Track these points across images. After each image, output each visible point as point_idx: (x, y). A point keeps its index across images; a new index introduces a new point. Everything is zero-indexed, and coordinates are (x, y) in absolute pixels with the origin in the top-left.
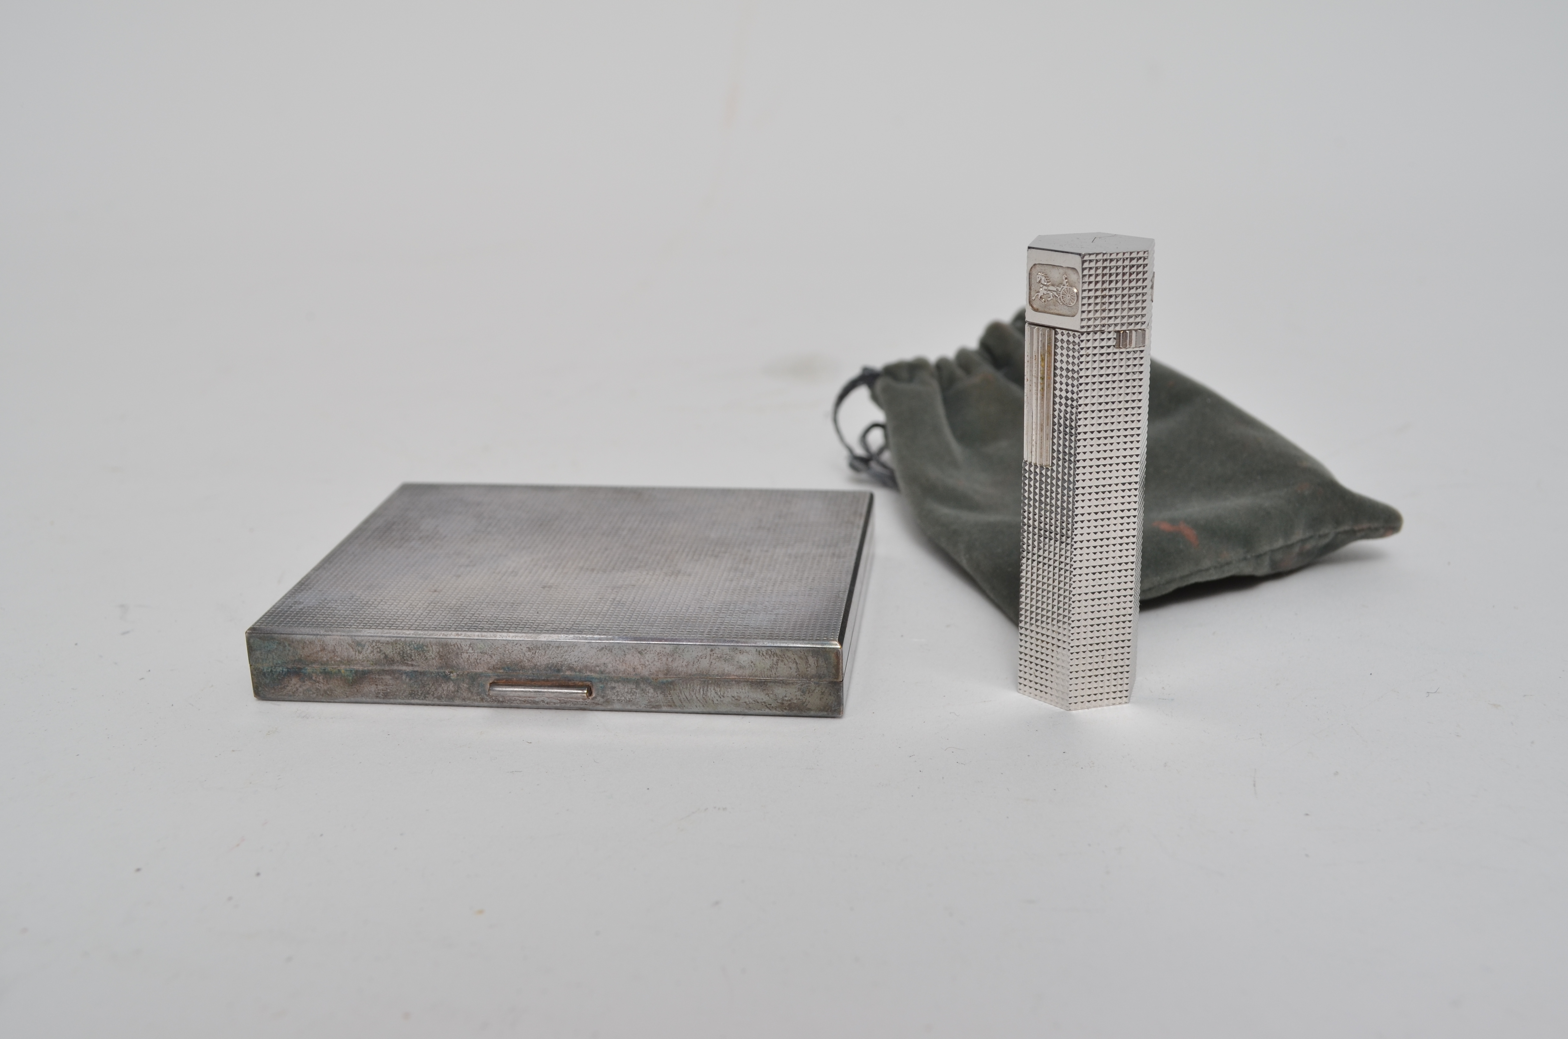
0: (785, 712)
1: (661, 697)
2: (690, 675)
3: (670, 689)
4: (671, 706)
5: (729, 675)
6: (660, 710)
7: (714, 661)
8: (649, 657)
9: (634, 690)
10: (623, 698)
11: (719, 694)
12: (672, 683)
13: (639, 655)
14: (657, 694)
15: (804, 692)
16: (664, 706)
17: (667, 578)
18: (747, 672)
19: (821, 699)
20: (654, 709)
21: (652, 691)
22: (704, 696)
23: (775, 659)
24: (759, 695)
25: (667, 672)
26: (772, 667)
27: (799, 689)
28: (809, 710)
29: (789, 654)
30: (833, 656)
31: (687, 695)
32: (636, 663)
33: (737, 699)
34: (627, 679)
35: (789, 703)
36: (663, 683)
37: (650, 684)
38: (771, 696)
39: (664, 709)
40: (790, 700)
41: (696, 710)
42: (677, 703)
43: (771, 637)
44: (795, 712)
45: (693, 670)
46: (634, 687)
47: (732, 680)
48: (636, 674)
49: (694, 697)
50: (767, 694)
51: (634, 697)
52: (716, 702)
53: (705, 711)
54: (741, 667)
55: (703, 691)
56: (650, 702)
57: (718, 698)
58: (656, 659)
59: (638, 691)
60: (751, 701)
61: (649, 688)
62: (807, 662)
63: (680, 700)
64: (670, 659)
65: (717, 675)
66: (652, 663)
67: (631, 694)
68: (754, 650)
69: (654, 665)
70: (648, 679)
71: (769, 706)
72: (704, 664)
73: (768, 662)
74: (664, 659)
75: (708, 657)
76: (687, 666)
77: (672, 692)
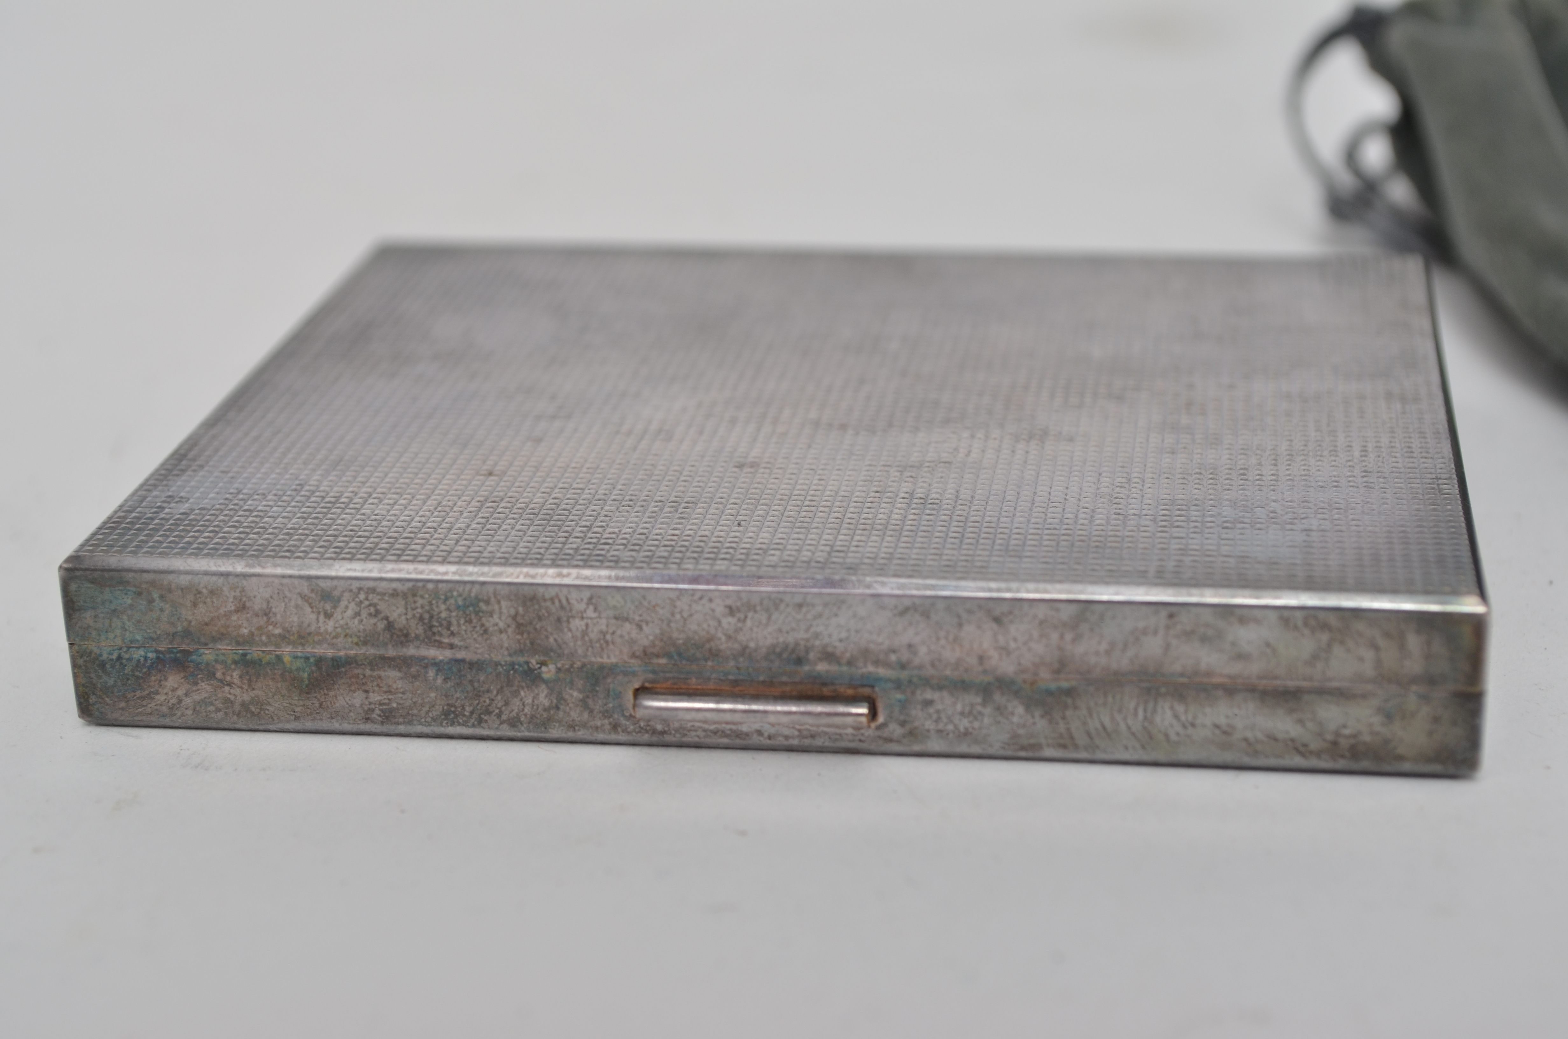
0: (1341, 764)
1: (1041, 724)
2: (1116, 673)
3: (1066, 707)
4: (1064, 746)
5: (1209, 674)
6: (1037, 754)
7: (1174, 642)
8: (1017, 630)
9: (979, 708)
10: (950, 727)
11: (1183, 718)
12: (1070, 692)
13: (994, 626)
14: (1033, 717)
15: (1389, 717)
16: (1048, 745)
17: (1021, 446)
18: (1253, 669)
19: (1430, 733)
20: (1023, 754)
21: (1020, 710)
22: (1146, 724)
23: (1325, 637)
24: (1280, 723)
25: (1061, 666)
26: (1315, 657)
27: (1380, 710)
28: (1400, 758)
29: (1360, 626)
30: (1467, 630)
31: (1107, 721)
32: (986, 645)
33: (1225, 733)
34: (963, 682)
35: (1352, 741)
36: (1049, 693)
37: (1017, 694)
38: (1310, 725)
39: (1048, 752)
40: (1354, 736)
41: (1126, 756)
42: (1081, 739)
43: (1310, 585)
44: (1365, 764)
45: (1122, 662)
46: (979, 700)
47: (1217, 686)
48: (985, 672)
49: (1123, 726)
50: (1301, 722)
51: (976, 724)
52: (1173, 737)
53: (1146, 757)
54: (1241, 657)
55: (1145, 710)
56: (1015, 736)
57: (1179, 728)
58: (1035, 634)
59: (988, 710)
60: (1260, 736)
61: (1016, 702)
62: (1402, 646)
63: (1089, 734)
64: (1069, 636)
65: (1182, 675)
66: (1025, 643)
67: (971, 718)
68: (1273, 616)
69: (1030, 650)
70: (1013, 682)
71: (1302, 749)
72: (1152, 647)
73: (1307, 645)
74: (1054, 636)
75: (1161, 633)
76: (1108, 653)
77: (1069, 713)
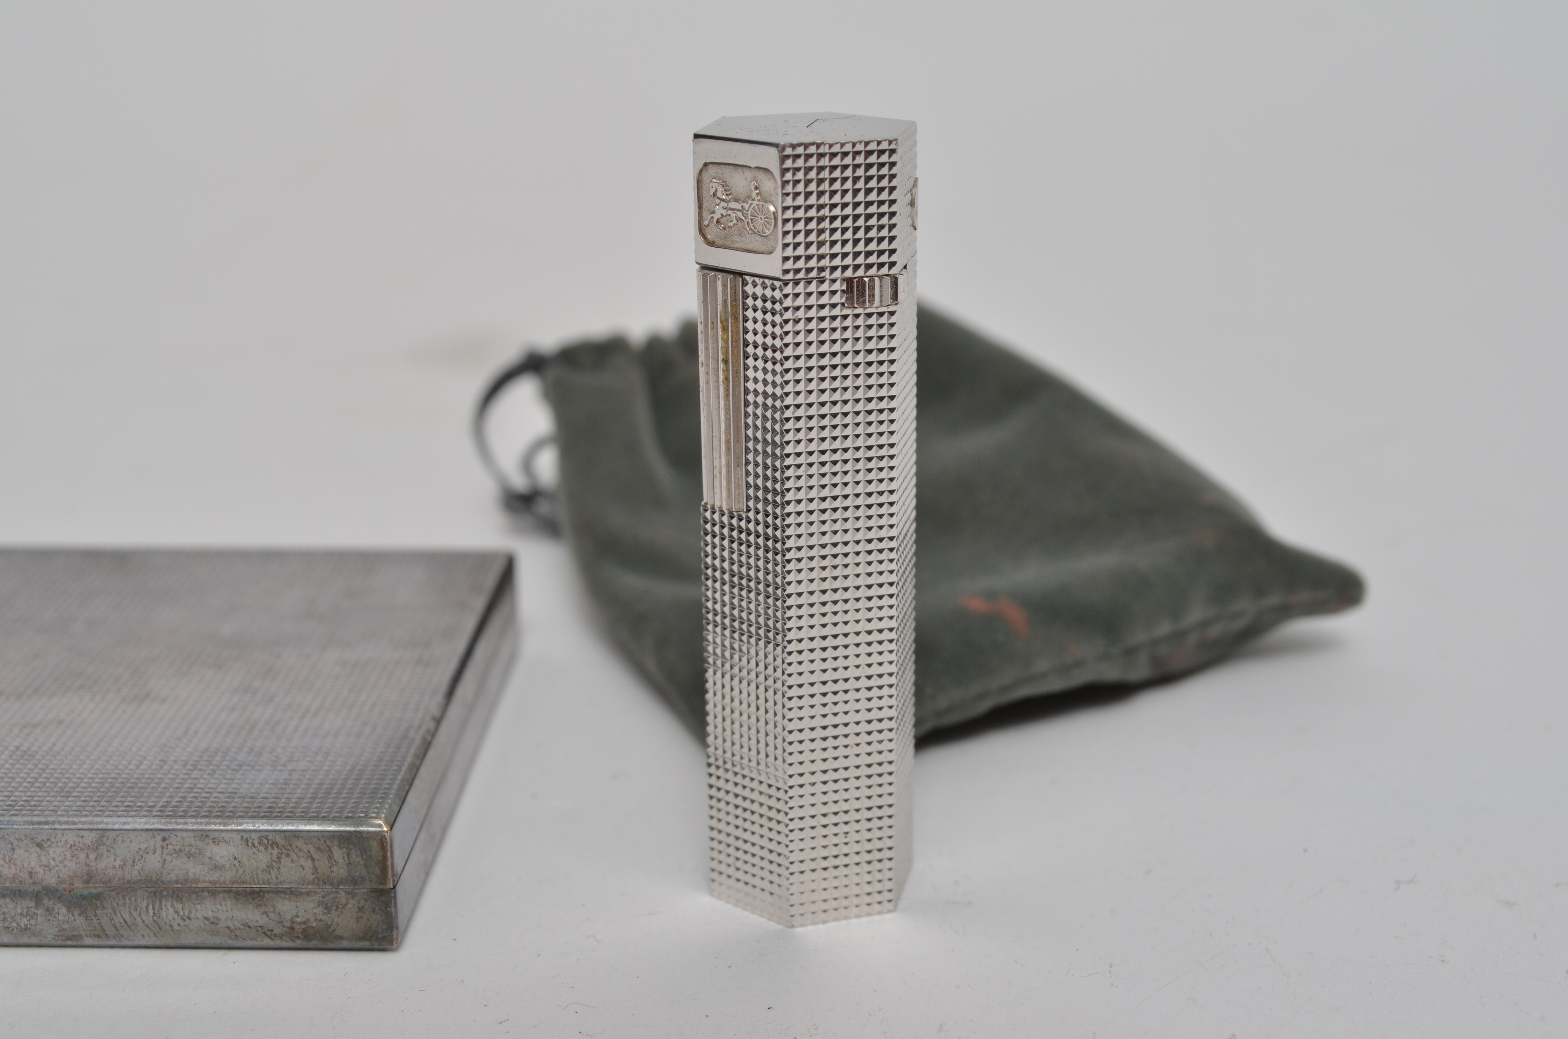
0: (298, 943)
1: (80, 921)
2: (129, 882)
3: (97, 907)
4: (99, 936)
5: (197, 881)
6: (79, 943)
7: (169, 858)
8: (55, 852)
9: (33, 910)
10: (15, 925)
11: (182, 913)
12: (98, 896)
13: (38, 849)
14: (74, 915)
15: (328, 908)
16: (87, 936)
17: (125, 706)
18: (227, 876)
19: (358, 920)
20: (69, 943)
21: (64, 910)
22: (155, 918)
23: (275, 852)
24: (253, 915)
25: (89, 878)
26: (270, 867)
27: (320, 904)
28: (340, 938)
29: (300, 843)
30: (375, 845)
31: (127, 916)
32: (33, 864)
33: (212, 923)
34: (20, 891)
35: (304, 926)
36: (84, 897)
37: (60, 899)
38: (272, 915)
39: (88, 941)
40: (305, 923)
41: (143, 942)
42: (111, 931)
43: (269, 815)
44: (315, 943)
45: (133, 873)
46: (33, 904)
47: (203, 890)
48: (34, 883)
49: (138, 919)
50: (266, 913)
51: (33, 922)
52: (176, 927)
53: (158, 943)
54: (216, 867)
55: (154, 909)
56: (62, 930)
57: (179, 921)
58: (68, 855)
59: (40, 912)
60: (238, 925)
61: (60, 905)
62: (331, 857)
63: (115, 926)
64: (92, 856)
65: (177, 882)
66: (61, 862)
67: (28, 918)
68: (237, 837)
69: (65, 866)
70: (56, 890)
71: (269, 933)
72: (153, 862)
73: (263, 858)
74: (82, 856)
75: (159, 851)
76: (122, 867)
77: (99, 912)
